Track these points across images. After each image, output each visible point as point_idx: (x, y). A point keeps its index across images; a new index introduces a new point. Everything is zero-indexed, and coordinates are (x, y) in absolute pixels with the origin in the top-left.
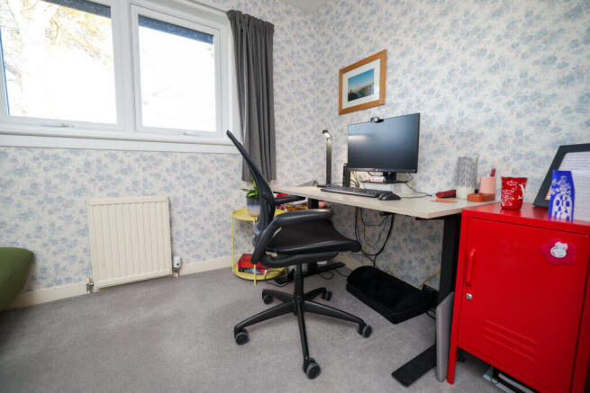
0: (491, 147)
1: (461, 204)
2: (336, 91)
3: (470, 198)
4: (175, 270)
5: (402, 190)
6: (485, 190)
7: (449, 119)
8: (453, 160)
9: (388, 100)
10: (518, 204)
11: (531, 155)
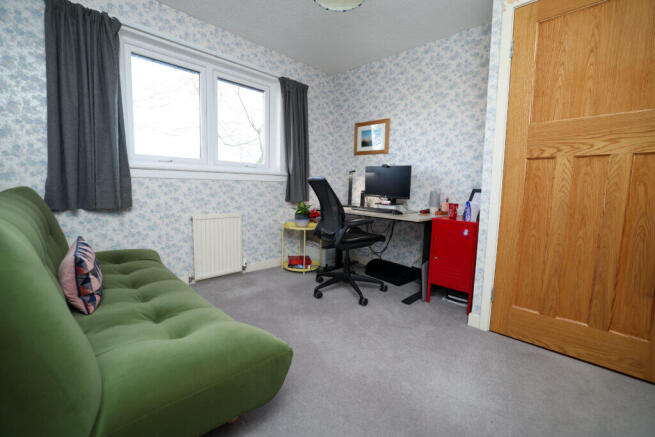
0: (447, 187)
1: (432, 215)
2: (353, 138)
3: (437, 213)
4: (244, 268)
5: (401, 208)
6: (443, 209)
7: (426, 168)
8: (428, 192)
9: (390, 151)
10: (455, 215)
11: (463, 192)
